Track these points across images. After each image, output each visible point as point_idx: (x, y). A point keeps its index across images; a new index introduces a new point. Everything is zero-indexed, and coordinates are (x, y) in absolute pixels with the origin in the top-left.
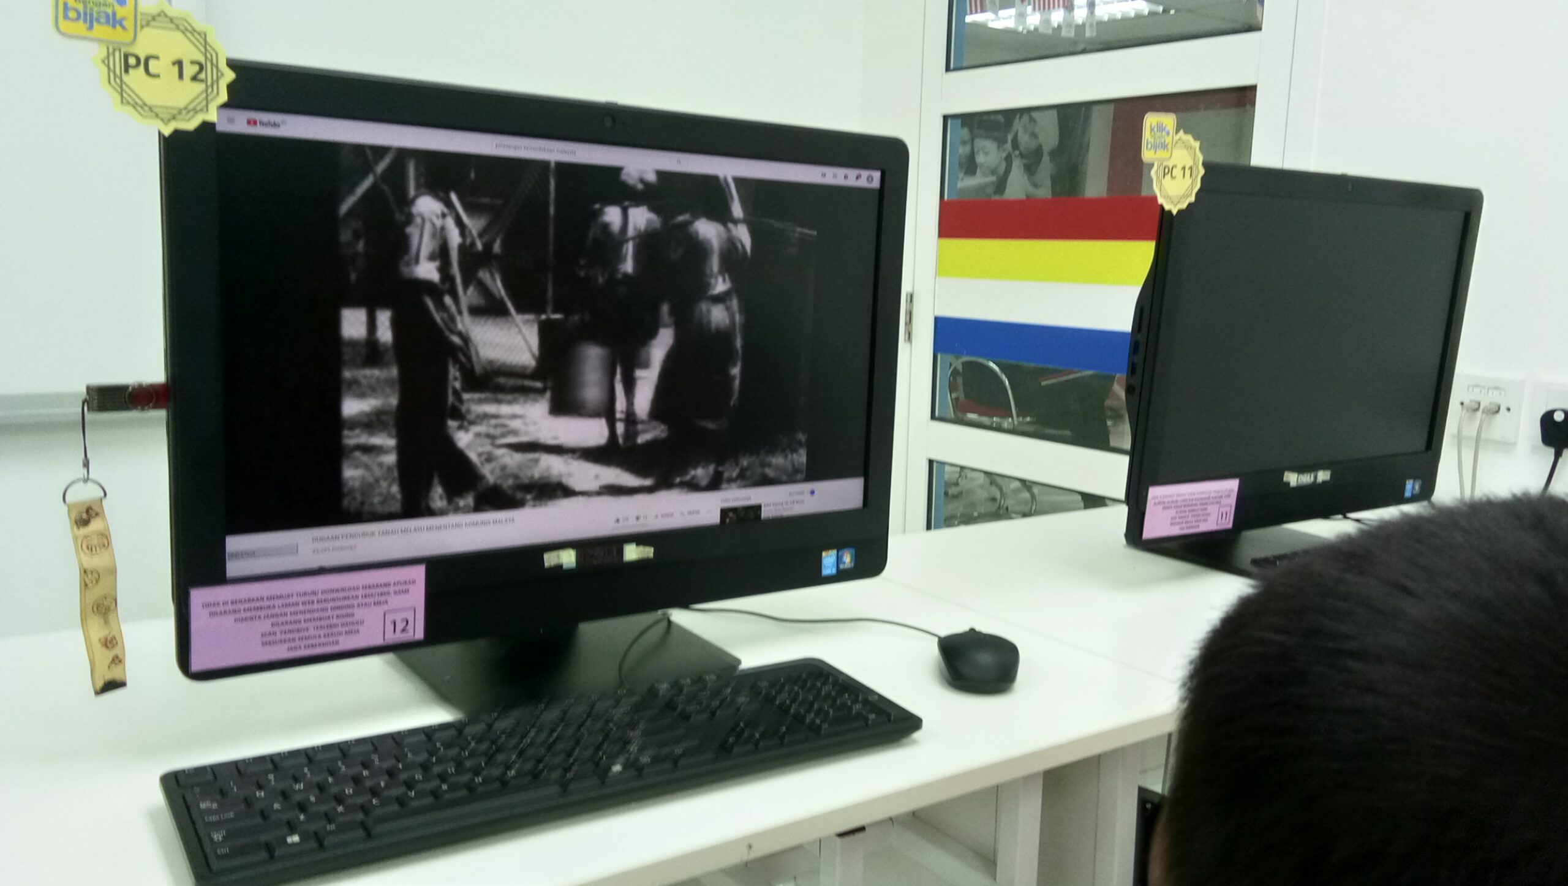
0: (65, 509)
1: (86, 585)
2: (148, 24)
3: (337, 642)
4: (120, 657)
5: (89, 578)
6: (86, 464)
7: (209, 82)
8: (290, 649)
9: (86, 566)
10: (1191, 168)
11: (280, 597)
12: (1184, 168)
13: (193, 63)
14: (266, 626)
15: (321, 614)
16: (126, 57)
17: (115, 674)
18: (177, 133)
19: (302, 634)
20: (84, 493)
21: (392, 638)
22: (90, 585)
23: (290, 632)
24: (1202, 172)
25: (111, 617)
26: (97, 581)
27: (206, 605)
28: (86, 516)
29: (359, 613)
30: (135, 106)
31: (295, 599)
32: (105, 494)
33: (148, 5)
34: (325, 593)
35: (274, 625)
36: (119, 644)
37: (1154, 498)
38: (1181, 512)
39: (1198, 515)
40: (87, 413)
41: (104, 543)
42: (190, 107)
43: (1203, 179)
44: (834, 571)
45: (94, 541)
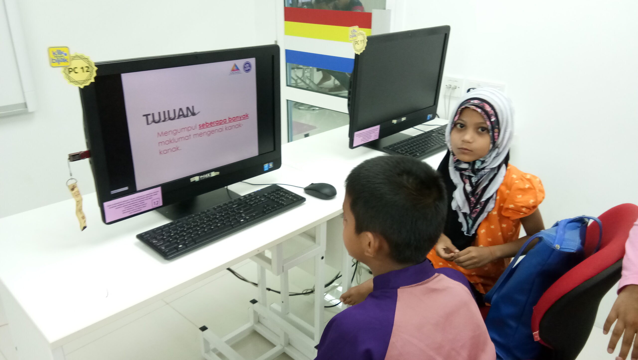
1: (77, 205)
2: (73, 59)
3: (141, 210)
4: (86, 220)
6: (71, 175)
7: (91, 71)
14: (123, 209)
16: (69, 69)
18: (85, 87)
19: (132, 209)
20: (71, 182)
21: (154, 207)
23: (128, 209)
24: (366, 40)
25: (83, 212)
26: (79, 203)
28: (73, 188)
29: (146, 202)
30: (73, 82)
31: (129, 201)
33: (73, 54)
34: (136, 198)
35: (125, 208)
36: (85, 217)
37: (356, 135)
38: (364, 137)
39: (369, 137)
40: (69, 162)
41: (79, 194)
42: (87, 79)
43: (367, 43)
44: (267, 169)
45: (76, 194)
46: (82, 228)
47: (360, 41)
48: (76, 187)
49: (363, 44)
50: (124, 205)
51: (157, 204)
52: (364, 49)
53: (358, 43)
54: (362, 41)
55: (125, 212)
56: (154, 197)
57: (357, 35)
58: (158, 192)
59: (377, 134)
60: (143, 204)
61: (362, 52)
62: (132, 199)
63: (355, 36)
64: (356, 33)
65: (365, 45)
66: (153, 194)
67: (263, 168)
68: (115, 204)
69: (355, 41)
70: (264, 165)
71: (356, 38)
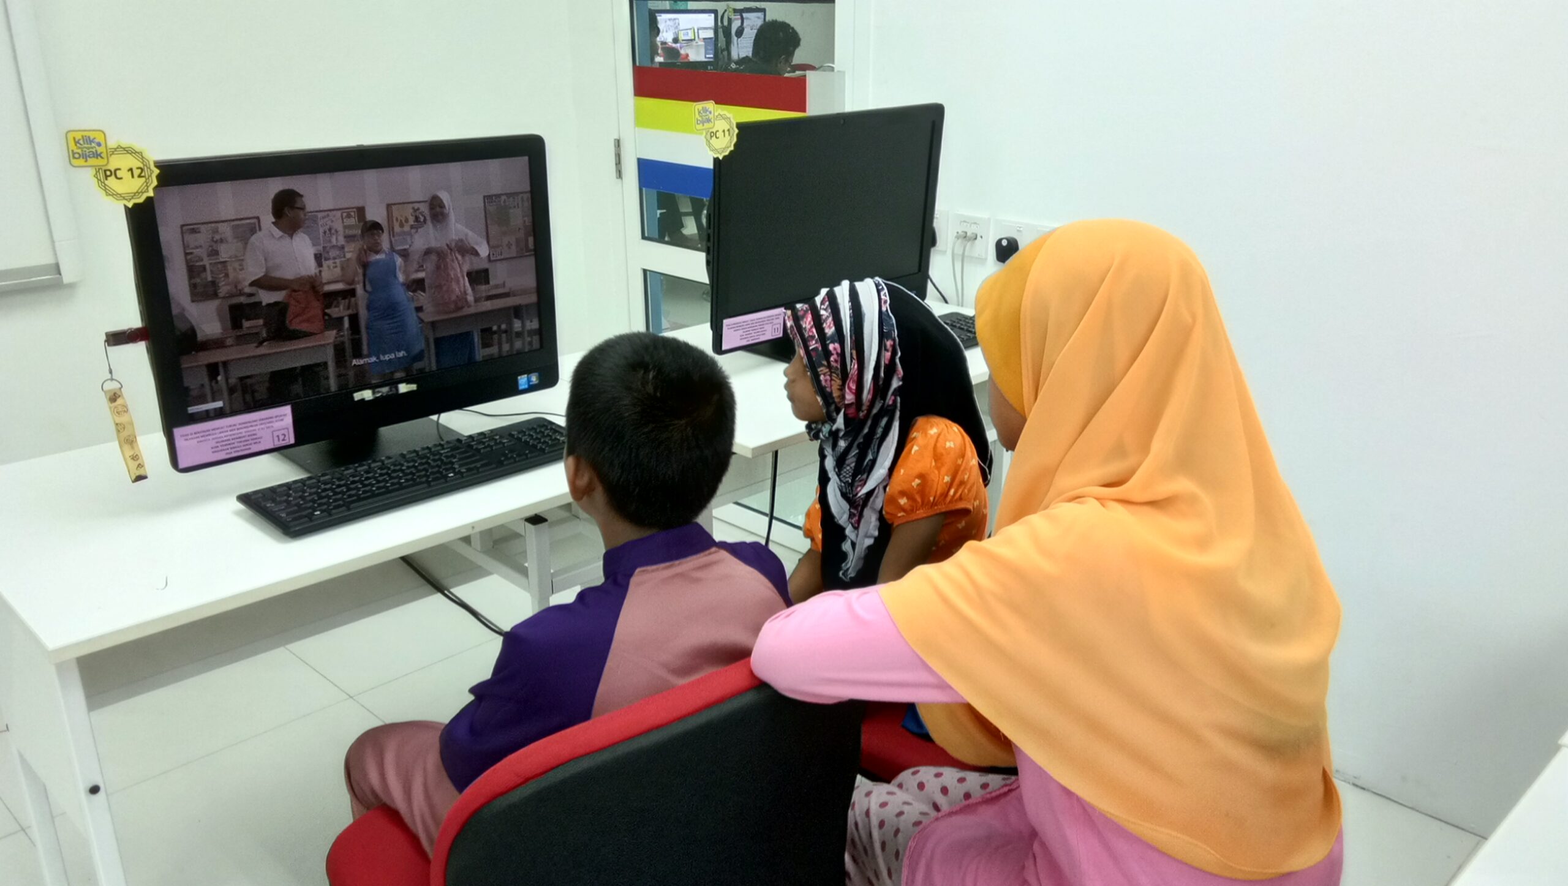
0: (103, 393)
1: (119, 431)
2: (113, 153)
3: (250, 449)
4: (142, 464)
5: (119, 427)
6: (111, 372)
7: (147, 177)
8: (227, 454)
9: (117, 422)
10: (729, 130)
11: (218, 429)
12: (724, 131)
13: (138, 168)
14: (213, 443)
15: (240, 435)
16: (105, 171)
17: (141, 472)
18: (136, 205)
19: (232, 446)
20: (111, 386)
21: (278, 444)
22: (121, 431)
23: (226, 445)
24: (736, 131)
25: (134, 445)
26: (124, 428)
27: (182, 436)
28: (114, 397)
29: (260, 433)
30: (112, 195)
31: (226, 429)
32: (122, 386)
33: (112, 144)
34: (240, 424)
35: (217, 442)
36: (140, 458)
37: (727, 325)
38: (746, 331)
39: (758, 332)
40: (107, 348)
41: (125, 410)
42: (140, 191)
43: (738, 135)
44: (526, 386)
45: (120, 410)
46: (134, 477)
47: (721, 131)
48: (119, 396)
49: (727, 138)
50: (214, 436)
51: (283, 440)
52: (732, 148)
53: (717, 136)
54: (727, 133)
55: (216, 449)
56: (277, 425)
57: (712, 120)
58: (285, 415)
59: (778, 326)
60: (255, 437)
61: (727, 153)
62: (230, 426)
63: (709, 121)
64: (711, 116)
65: (735, 140)
66: (274, 419)
67: (516, 383)
68: (195, 433)
69: (708, 131)
70: (519, 378)
71: (712, 124)
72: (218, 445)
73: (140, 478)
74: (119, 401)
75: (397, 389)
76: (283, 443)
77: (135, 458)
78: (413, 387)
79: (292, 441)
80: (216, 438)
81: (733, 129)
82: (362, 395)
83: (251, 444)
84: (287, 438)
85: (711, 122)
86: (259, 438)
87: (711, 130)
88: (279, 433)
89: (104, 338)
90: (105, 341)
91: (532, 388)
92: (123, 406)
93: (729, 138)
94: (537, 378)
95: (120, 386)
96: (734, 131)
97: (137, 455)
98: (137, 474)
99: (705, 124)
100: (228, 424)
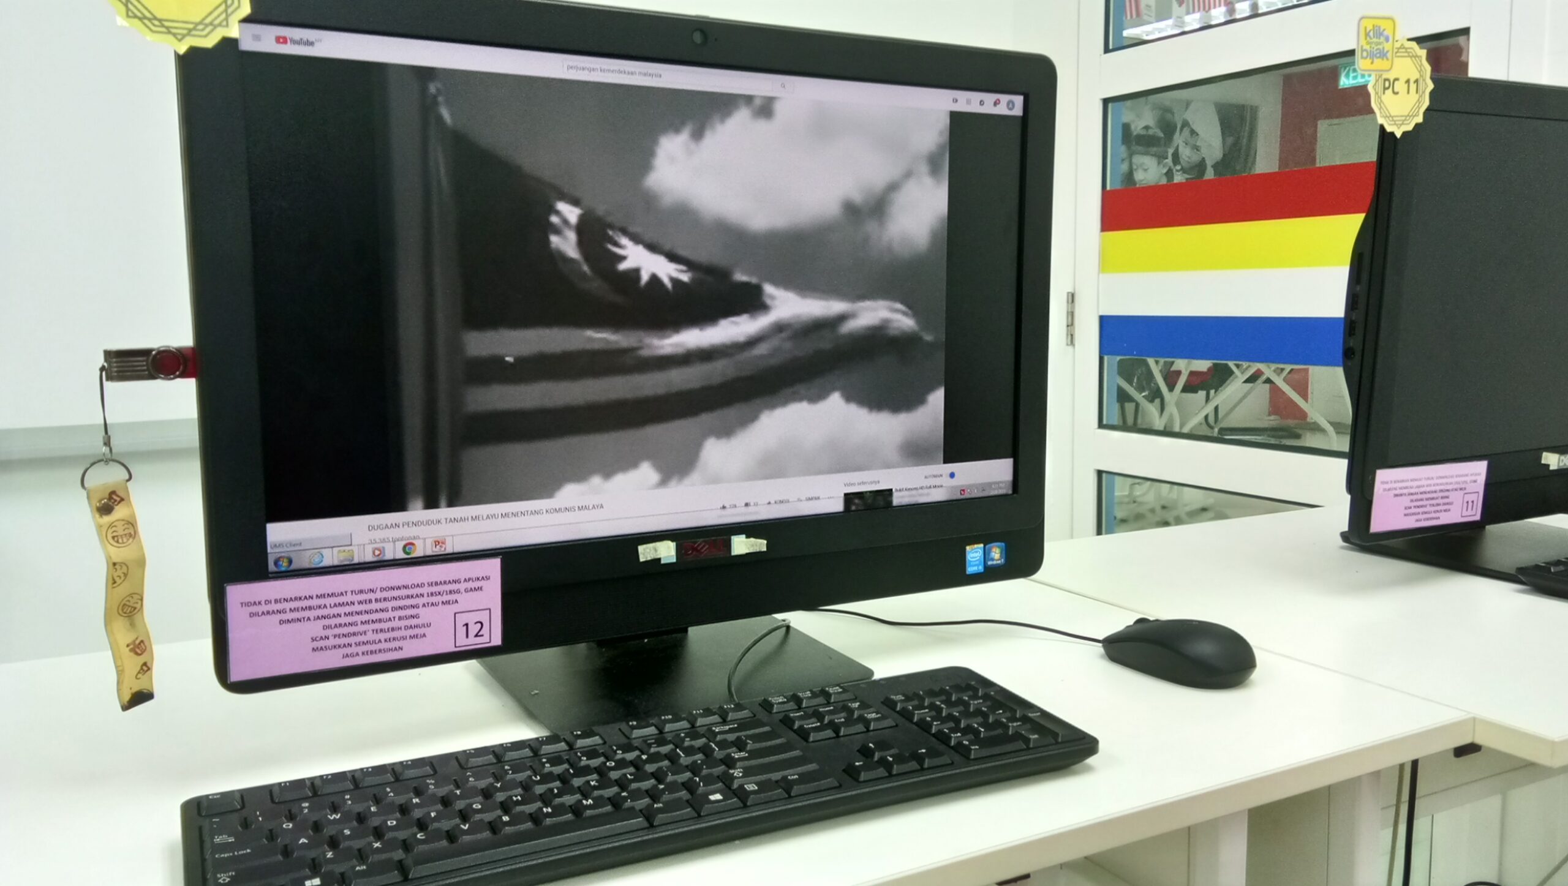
0: (84, 494)
3: (401, 648)
4: (149, 663)
6: (107, 442)
8: (345, 656)
9: (111, 562)
11: (332, 595)
14: (317, 628)
15: (381, 615)
17: (145, 684)
18: (193, 51)
19: (358, 639)
21: (466, 643)
23: (345, 636)
24: (1432, 85)
25: (137, 617)
27: (245, 604)
29: (425, 615)
30: (142, 19)
31: (349, 597)
32: (130, 477)
34: (383, 589)
35: (325, 627)
36: (148, 649)
37: (1383, 483)
38: (1417, 500)
39: (1438, 505)
40: (105, 383)
41: (130, 531)
42: (208, 21)
43: (1432, 93)
44: (981, 569)
45: (121, 532)
46: (127, 697)
47: (1403, 80)
48: (122, 500)
49: (1414, 97)
50: (320, 612)
51: (476, 636)
52: (1420, 119)
53: (1396, 90)
54: (1413, 87)
55: (322, 643)
56: (466, 601)
57: (1389, 55)
58: (488, 578)
59: (1473, 497)
60: (414, 622)
61: (1410, 128)
62: (361, 592)
63: (1383, 55)
64: (1387, 46)
65: (1426, 103)
66: (462, 586)
67: (961, 559)
68: (276, 601)
69: (1380, 76)
70: (968, 548)
71: (1389, 62)
72: (329, 632)
73: (141, 697)
74: (120, 512)
75: (728, 545)
76: (473, 643)
77: (140, 647)
78: (759, 545)
79: (497, 640)
80: (324, 617)
81: (1424, 80)
82: (656, 550)
83: (404, 638)
84: (485, 631)
85: (1387, 59)
86: (423, 625)
87: (1385, 76)
88: (471, 618)
89: (101, 361)
90: (102, 369)
91: (990, 574)
92: (129, 523)
93: (1417, 96)
94: (1001, 553)
95: (127, 477)
96: (1427, 86)
97: (142, 641)
98: (135, 689)
99: (1375, 60)
100: (357, 588)
